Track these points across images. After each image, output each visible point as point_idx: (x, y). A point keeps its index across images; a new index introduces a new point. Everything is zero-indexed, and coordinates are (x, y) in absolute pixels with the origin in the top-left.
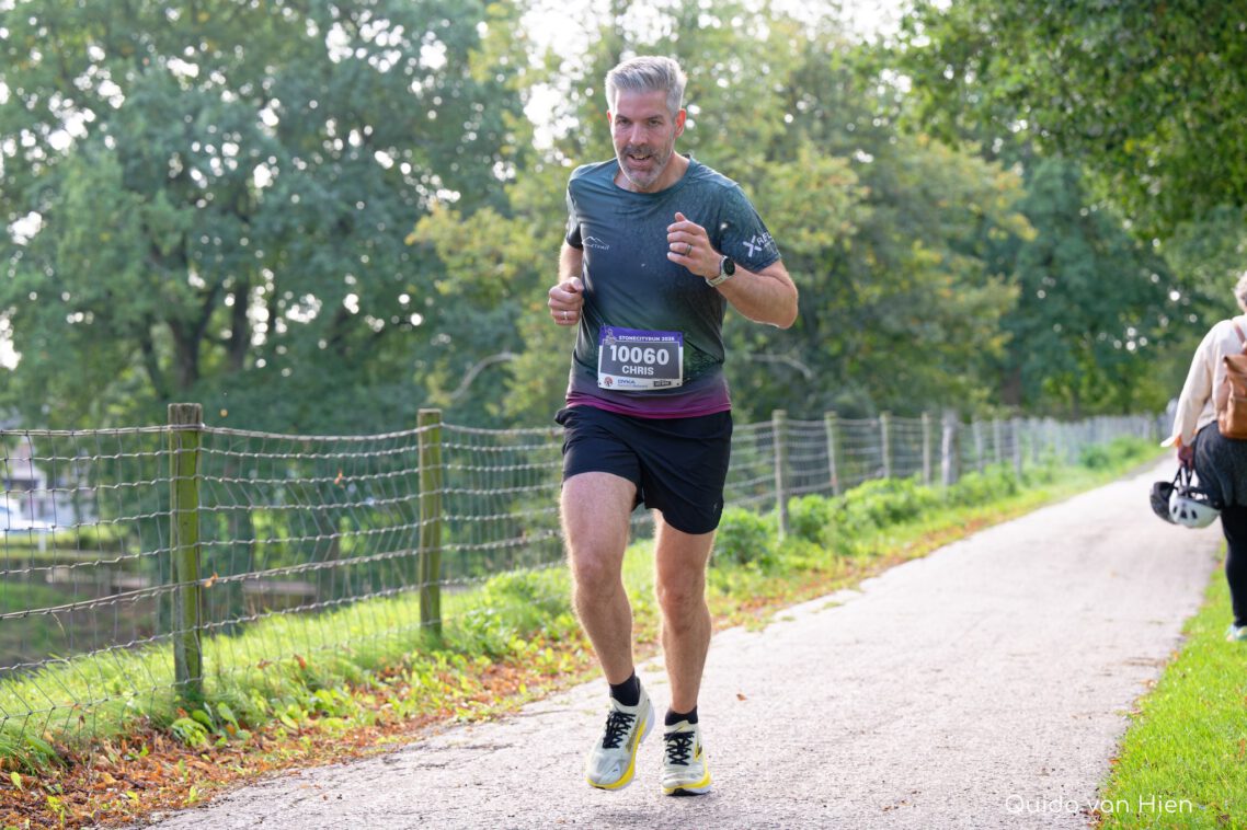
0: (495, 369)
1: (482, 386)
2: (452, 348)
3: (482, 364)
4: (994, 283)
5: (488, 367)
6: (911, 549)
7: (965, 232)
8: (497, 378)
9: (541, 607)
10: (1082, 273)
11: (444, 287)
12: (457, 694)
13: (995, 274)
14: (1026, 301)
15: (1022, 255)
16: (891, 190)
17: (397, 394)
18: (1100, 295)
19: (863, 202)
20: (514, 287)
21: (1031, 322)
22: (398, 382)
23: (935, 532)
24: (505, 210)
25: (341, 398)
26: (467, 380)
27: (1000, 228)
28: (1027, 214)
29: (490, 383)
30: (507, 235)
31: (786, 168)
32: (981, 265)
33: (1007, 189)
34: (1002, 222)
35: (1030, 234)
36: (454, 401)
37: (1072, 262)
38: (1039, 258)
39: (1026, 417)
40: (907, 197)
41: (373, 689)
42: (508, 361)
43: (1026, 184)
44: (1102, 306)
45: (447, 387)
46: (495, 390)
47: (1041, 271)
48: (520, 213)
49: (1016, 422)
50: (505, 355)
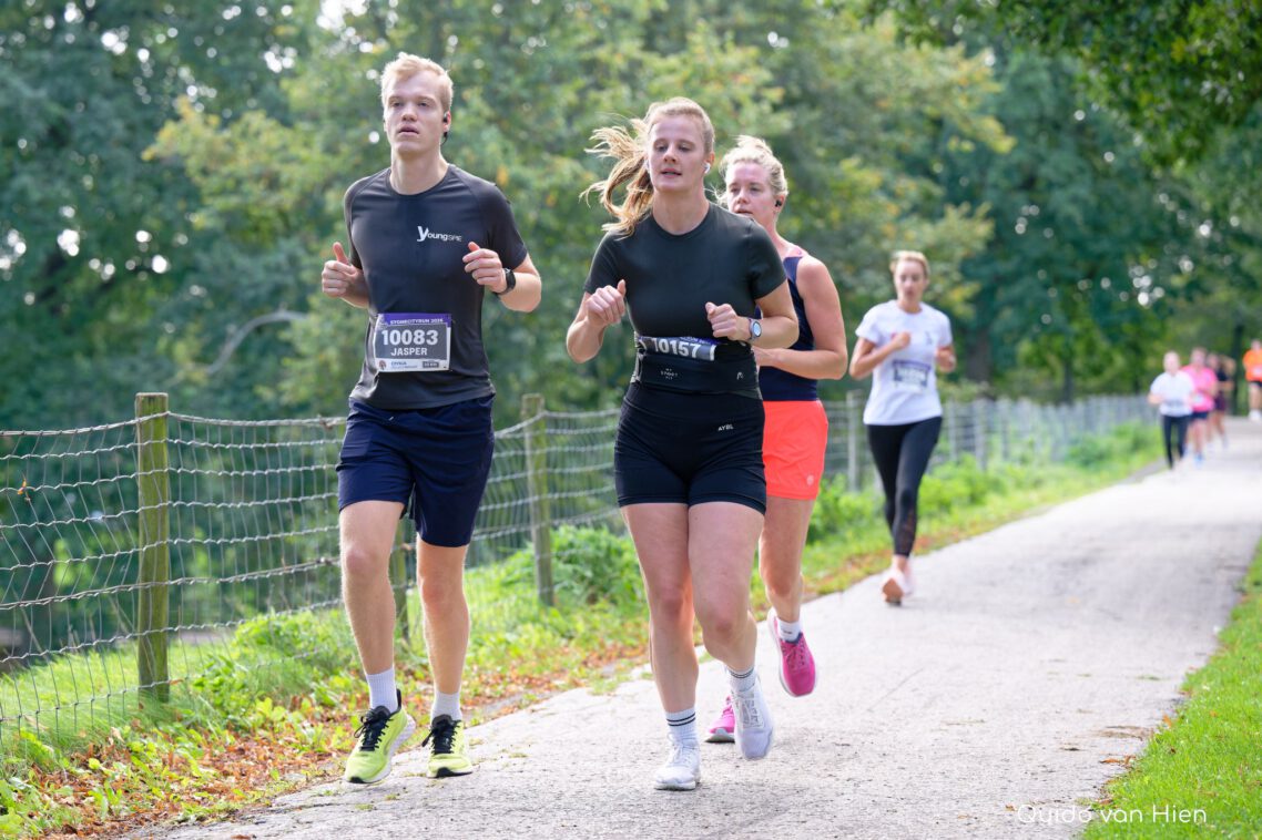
0: (268, 334)
1: (252, 357)
2: (209, 304)
3: (250, 326)
4: (953, 214)
5: (259, 330)
6: (830, 577)
7: (915, 143)
8: (270, 345)
9: (308, 662)
10: (1075, 200)
11: (199, 220)
12: (186, 782)
13: (957, 204)
14: (1001, 239)
15: (993, 176)
16: (813, 86)
17: (133, 368)
18: (1098, 227)
19: (776, 108)
20: (293, 220)
21: (1005, 267)
22: (135, 351)
23: (862, 556)
24: (281, 113)
25: (58, 373)
26: (229, 348)
27: (962, 137)
28: (1000, 119)
29: (263, 353)
30: (284, 147)
31: (673, 61)
32: (938, 191)
33: (970, 84)
34: (966, 129)
35: (1004, 144)
36: (212, 377)
37: (1062, 186)
38: (1018, 179)
39: (992, 398)
40: (834, 96)
41: (71, 776)
42: (285, 325)
43: (998, 78)
44: (1104, 245)
45: (202, 359)
46: (269, 363)
47: (1020, 197)
48: (302, 115)
49: (980, 405)
50: (282, 315)
